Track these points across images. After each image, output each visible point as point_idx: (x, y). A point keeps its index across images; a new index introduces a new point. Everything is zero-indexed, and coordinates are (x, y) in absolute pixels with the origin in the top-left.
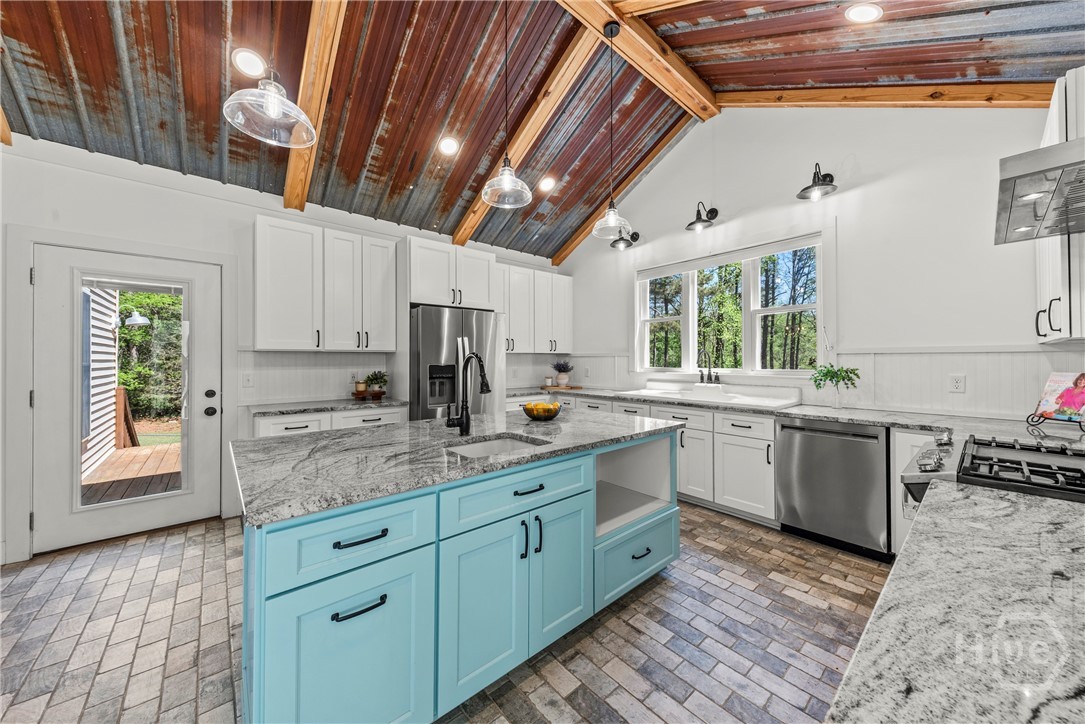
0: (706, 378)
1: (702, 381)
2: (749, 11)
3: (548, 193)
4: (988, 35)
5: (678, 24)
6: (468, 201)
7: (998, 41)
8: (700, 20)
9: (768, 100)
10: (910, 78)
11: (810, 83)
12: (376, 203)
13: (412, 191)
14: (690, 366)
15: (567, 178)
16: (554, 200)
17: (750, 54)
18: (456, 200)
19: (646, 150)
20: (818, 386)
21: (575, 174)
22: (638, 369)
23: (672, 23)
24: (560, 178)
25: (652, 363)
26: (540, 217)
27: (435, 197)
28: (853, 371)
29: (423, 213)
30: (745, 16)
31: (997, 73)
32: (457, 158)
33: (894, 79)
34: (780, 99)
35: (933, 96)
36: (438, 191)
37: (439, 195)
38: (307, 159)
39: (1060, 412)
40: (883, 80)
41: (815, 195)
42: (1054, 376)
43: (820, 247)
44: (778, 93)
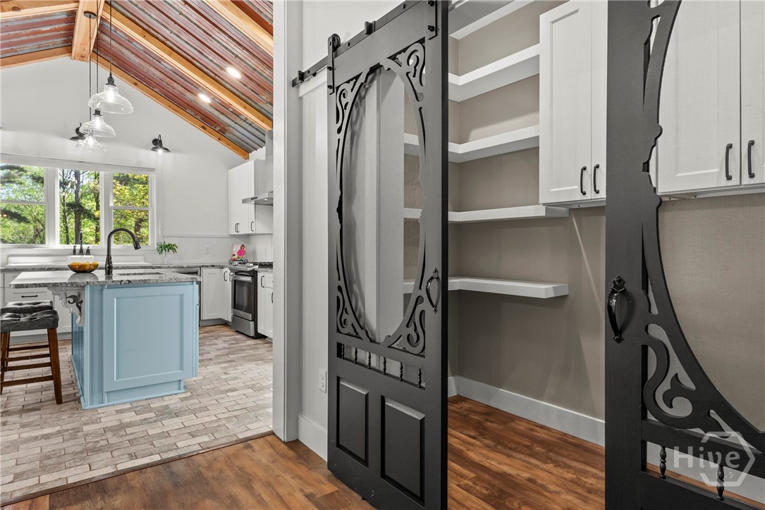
0: (78, 252)
1: (74, 254)
4: (230, 126)
7: (231, 128)
9: (129, 80)
10: (198, 117)
11: (157, 90)
17: (141, 65)
20: (160, 253)
28: (174, 245)
31: (224, 133)
33: (192, 113)
34: (136, 84)
35: (203, 127)
39: (238, 258)
40: (188, 111)
41: (160, 151)
42: (235, 246)
43: (153, 178)
44: (136, 81)
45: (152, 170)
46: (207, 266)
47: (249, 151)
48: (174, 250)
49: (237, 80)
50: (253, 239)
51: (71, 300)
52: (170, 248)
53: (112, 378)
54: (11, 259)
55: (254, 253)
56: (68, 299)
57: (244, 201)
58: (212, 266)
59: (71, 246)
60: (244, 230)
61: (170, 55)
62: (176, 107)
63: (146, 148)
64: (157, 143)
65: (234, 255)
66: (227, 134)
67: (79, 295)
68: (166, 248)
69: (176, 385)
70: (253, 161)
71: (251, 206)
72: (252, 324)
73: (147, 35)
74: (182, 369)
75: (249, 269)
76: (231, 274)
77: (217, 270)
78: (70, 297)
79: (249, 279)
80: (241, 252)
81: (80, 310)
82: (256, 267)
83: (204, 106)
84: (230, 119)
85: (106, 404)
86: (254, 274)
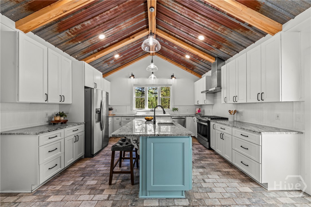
0: (152, 111)
1: (151, 111)
2: (174, 47)
3: (116, 58)
4: (196, 66)
5: (161, 40)
6: (94, 53)
7: (196, 67)
8: (166, 42)
9: (165, 58)
10: (185, 66)
11: (172, 59)
12: (61, 42)
13: (79, 43)
14: (147, 108)
15: (122, 56)
16: (115, 60)
17: (168, 51)
18: (91, 51)
19: (139, 56)
20: (173, 111)
21: (124, 56)
22: (134, 109)
23: (160, 39)
24: (120, 56)
25: (137, 107)
26: (109, 64)
27: (85, 48)
28: (177, 109)
29: (76, 51)
30: (173, 47)
31: (193, 70)
32: (101, 41)
33: (183, 65)
34: (167, 59)
35: (186, 69)
36: (88, 47)
37: (88, 48)
38: (51, 17)
39: (198, 113)
40: (182, 64)
41: (173, 78)
42: (197, 109)
43: (171, 87)
44: (167, 58)
45: (171, 85)
46: (188, 116)
47: (202, 75)
48: (177, 111)
49: (202, 41)
50: (203, 106)
51: (135, 142)
52: (176, 110)
53: (151, 184)
54: (138, 113)
55: (204, 111)
56: (134, 141)
57: (202, 92)
58: (190, 116)
59: (150, 109)
60: (200, 103)
61: (176, 41)
62: (178, 64)
63: (169, 79)
64: (172, 76)
65: (196, 112)
66: (195, 70)
67: (138, 140)
68: (175, 109)
69: (181, 193)
70: (205, 77)
71: (205, 94)
72: (208, 143)
73: (169, 35)
74: (183, 184)
75: (206, 120)
76: (197, 120)
77: (191, 118)
78: (134, 140)
79: (206, 124)
80: (199, 111)
81: (138, 147)
82: (210, 119)
83: (187, 60)
84: (196, 63)
85: (148, 197)
86: (208, 122)
